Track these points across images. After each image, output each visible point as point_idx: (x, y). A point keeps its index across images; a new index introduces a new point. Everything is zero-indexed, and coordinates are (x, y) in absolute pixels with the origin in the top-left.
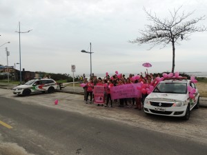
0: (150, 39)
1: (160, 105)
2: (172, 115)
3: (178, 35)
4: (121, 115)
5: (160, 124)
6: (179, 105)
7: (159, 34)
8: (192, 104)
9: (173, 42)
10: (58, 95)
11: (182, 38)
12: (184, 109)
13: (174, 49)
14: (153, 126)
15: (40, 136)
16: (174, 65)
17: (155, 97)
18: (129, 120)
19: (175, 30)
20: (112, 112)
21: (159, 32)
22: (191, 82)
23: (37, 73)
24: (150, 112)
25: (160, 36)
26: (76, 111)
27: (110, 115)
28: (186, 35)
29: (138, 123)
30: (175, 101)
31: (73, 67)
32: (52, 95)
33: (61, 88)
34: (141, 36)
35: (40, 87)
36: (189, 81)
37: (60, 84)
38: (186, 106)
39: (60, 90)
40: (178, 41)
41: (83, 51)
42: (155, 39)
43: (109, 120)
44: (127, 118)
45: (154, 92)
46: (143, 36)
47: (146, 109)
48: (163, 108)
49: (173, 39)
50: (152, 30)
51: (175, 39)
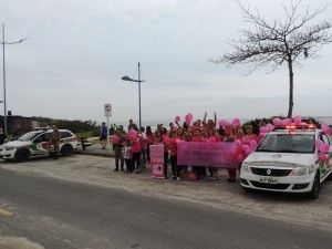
0: (249, 56)
1: (269, 172)
2: (289, 190)
3: (298, 48)
4: (201, 192)
5: (269, 205)
6: (302, 173)
7: (264, 47)
8: (324, 171)
9: (290, 61)
10: (81, 160)
11: (306, 54)
12: (310, 179)
13: (291, 75)
14: (257, 209)
15: (64, 226)
16: (291, 104)
17: (260, 159)
18: (214, 201)
19: (293, 41)
20: (183, 187)
21: (265, 43)
22: (322, 134)
23: (34, 119)
24: (251, 186)
25: (266, 50)
26: (118, 187)
27: (180, 193)
28: (313, 49)
29: (231, 204)
30: (294, 165)
31: (108, 108)
32: (69, 159)
33: (84, 146)
34: (232, 51)
35: (44, 146)
36: (318, 131)
37: (82, 140)
38: (314, 174)
39: (84, 151)
40: (299, 59)
41: (125, 78)
42: (257, 56)
43: (179, 201)
44: (211, 198)
45: (257, 150)
46: (235, 51)
47: (245, 181)
48: (274, 178)
49: (290, 55)
50: (252, 39)
51: (293, 57)
